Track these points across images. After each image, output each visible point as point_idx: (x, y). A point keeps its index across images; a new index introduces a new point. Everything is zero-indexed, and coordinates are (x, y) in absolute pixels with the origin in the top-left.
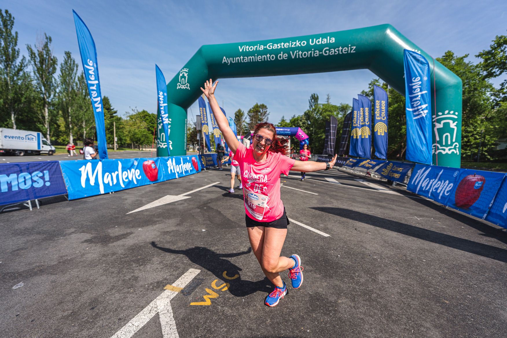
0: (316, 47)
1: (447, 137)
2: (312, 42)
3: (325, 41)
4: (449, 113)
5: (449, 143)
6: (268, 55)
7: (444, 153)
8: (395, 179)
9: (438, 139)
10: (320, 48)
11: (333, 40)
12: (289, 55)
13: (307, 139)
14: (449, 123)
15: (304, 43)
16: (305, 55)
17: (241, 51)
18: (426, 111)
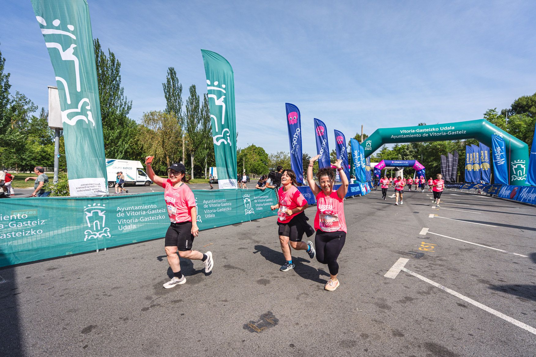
0: (444, 131)
1: (520, 172)
2: (442, 129)
3: (449, 128)
4: (520, 161)
5: (521, 175)
6: (417, 135)
7: (519, 180)
8: (493, 193)
9: (515, 173)
10: (447, 131)
11: (453, 128)
12: (429, 135)
13: (424, 169)
14: (520, 166)
15: (437, 129)
16: (438, 134)
17: (402, 132)
18: (504, 162)
